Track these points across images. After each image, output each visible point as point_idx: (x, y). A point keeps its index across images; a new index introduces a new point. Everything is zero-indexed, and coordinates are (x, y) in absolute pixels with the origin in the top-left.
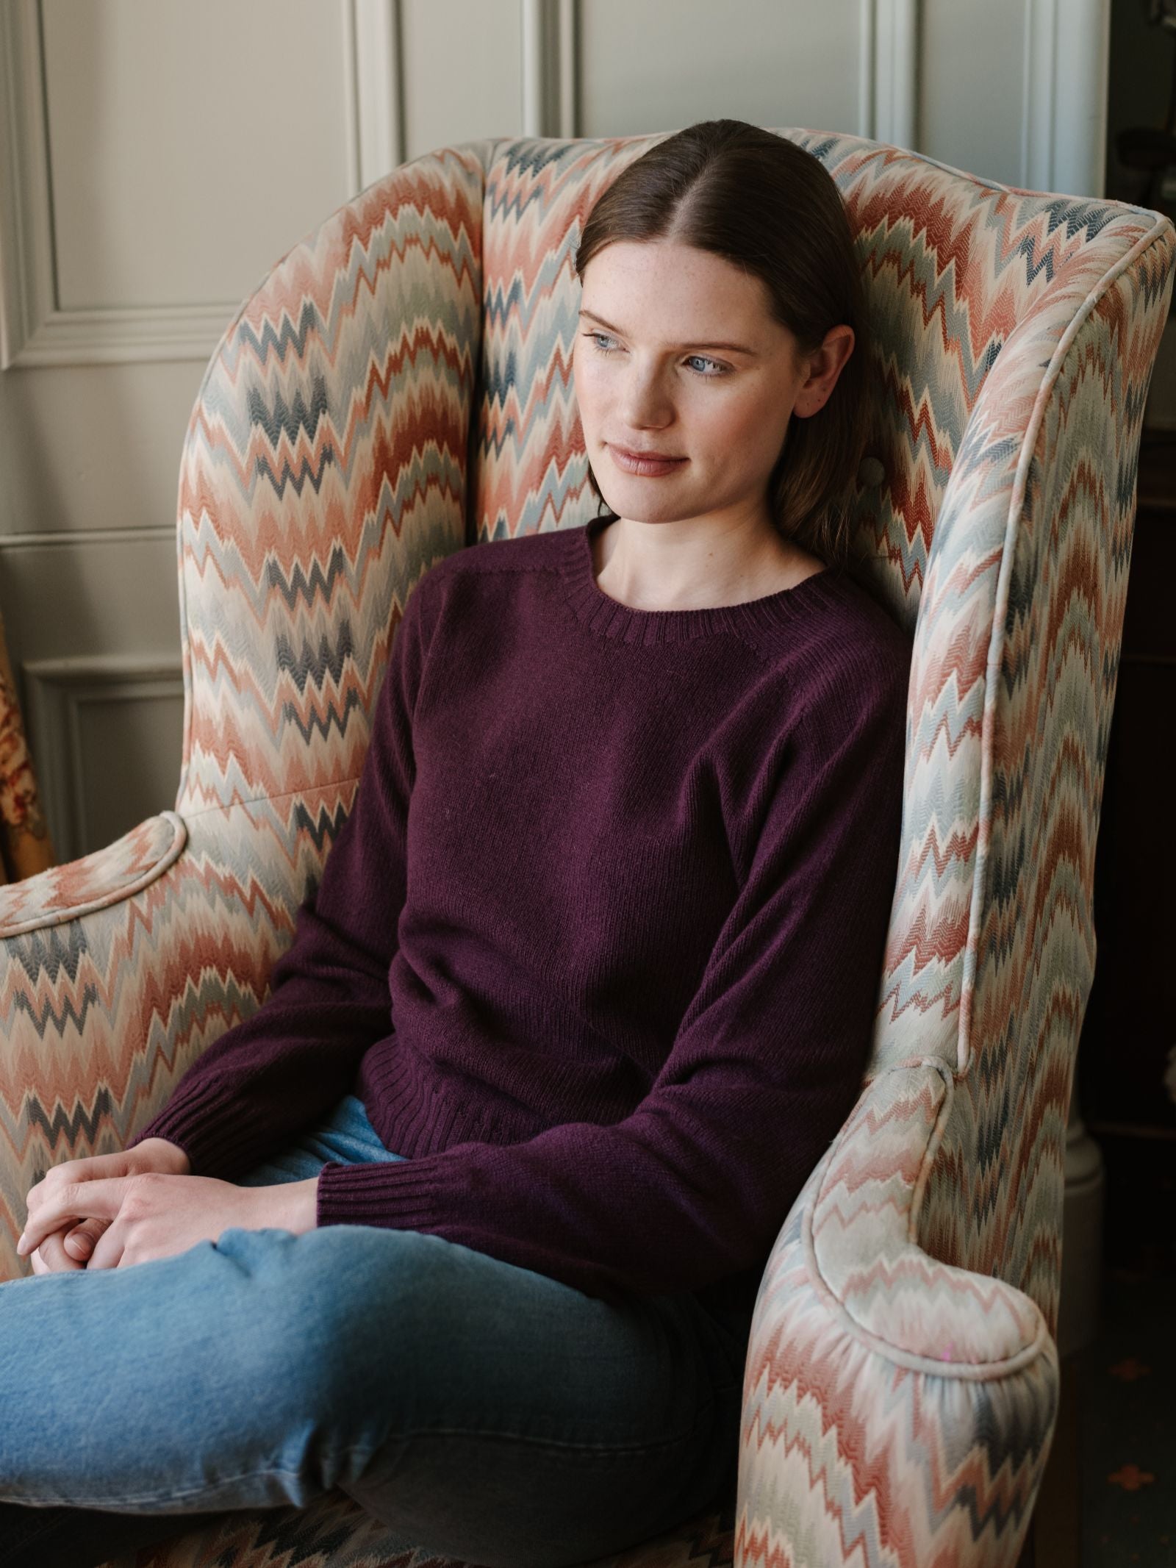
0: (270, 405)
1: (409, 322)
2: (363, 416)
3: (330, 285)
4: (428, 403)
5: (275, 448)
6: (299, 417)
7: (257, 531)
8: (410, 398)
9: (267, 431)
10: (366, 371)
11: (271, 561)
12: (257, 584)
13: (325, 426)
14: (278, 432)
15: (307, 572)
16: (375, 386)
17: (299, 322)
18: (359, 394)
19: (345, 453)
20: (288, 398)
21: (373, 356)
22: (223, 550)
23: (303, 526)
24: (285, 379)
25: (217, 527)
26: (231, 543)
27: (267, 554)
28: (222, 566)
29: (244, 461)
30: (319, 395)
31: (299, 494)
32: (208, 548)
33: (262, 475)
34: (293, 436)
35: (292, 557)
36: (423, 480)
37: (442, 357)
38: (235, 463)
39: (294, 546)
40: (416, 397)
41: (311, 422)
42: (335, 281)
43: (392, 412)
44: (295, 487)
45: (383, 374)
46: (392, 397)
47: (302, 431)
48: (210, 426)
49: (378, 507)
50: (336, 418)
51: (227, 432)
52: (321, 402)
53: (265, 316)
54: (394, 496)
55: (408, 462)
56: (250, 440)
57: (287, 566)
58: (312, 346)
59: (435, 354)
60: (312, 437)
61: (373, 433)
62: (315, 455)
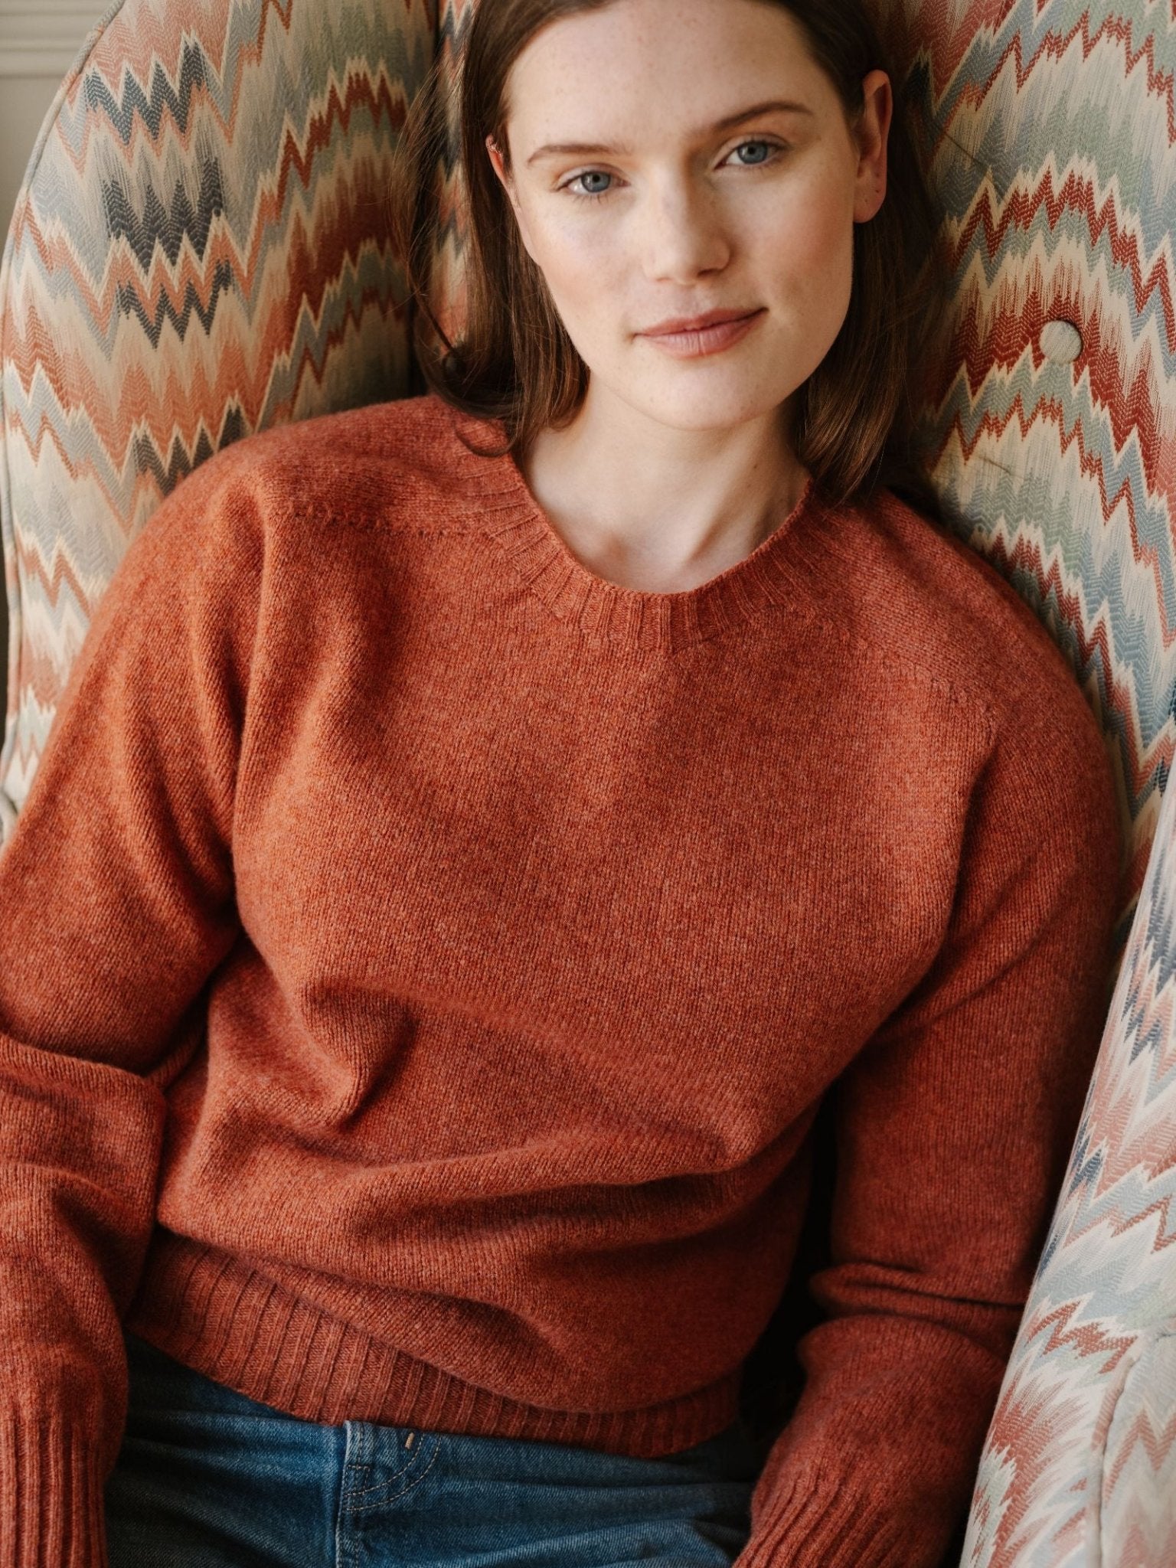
0: (138, 206)
1: (340, 67)
2: (274, 214)
3: (224, 14)
4: (366, 186)
5: (147, 272)
6: (181, 222)
7: (120, 395)
8: (341, 181)
9: (133, 247)
10: (278, 146)
11: (140, 437)
12: (119, 471)
13: (220, 234)
14: (151, 247)
15: (191, 447)
16: (292, 168)
17: (178, 76)
18: (268, 182)
19: (249, 272)
20: (165, 195)
21: (288, 123)
22: (68, 423)
23: (187, 383)
24: (160, 166)
25: (58, 390)
26: (80, 414)
27: (134, 427)
28: (67, 447)
29: (99, 292)
30: (210, 187)
31: (182, 337)
32: (44, 419)
33: (128, 313)
34: (172, 253)
35: (169, 429)
36: (357, 298)
37: (385, 116)
38: (85, 294)
39: (174, 413)
40: (349, 179)
41: (198, 229)
42: (231, 8)
43: (316, 204)
44: (177, 328)
45: (302, 148)
46: (315, 184)
47: (186, 243)
48: (45, 238)
49: (293, 345)
50: (235, 220)
51: (72, 249)
52: (214, 199)
53: (126, 65)
54: (316, 327)
55: (338, 275)
56: (109, 261)
57: (163, 442)
58: (200, 112)
59: (376, 110)
60: (200, 252)
61: (288, 239)
62: (206, 278)
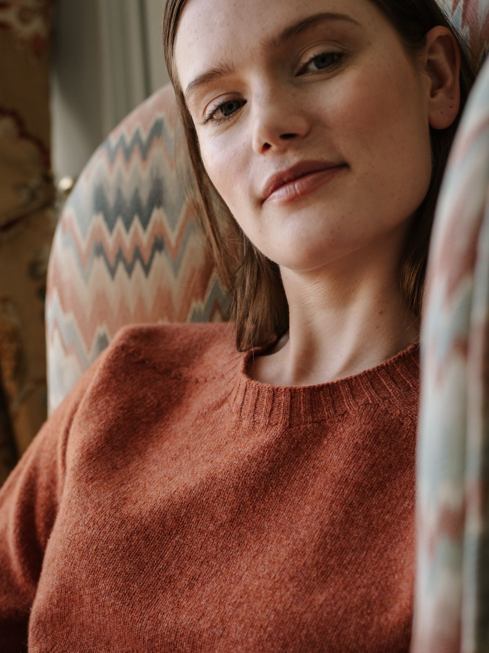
0: (111, 199)
5: (111, 235)
6: (135, 210)
7: (92, 307)
9: (105, 220)
11: (101, 334)
12: (89, 353)
13: (158, 219)
14: (116, 221)
17: (148, 133)
19: (176, 245)
20: (127, 193)
22: (65, 322)
23: (132, 304)
24: (127, 177)
25: (61, 303)
26: (70, 317)
27: (99, 328)
28: (64, 337)
29: (84, 244)
30: (156, 192)
31: (130, 277)
33: (98, 257)
34: (128, 225)
38: (77, 247)
39: (122, 321)
41: (145, 215)
44: (127, 270)
47: (136, 221)
49: (207, 297)
50: (169, 213)
52: (157, 199)
56: (91, 227)
58: (156, 151)
60: (145, 228)
62: (147, 244)
